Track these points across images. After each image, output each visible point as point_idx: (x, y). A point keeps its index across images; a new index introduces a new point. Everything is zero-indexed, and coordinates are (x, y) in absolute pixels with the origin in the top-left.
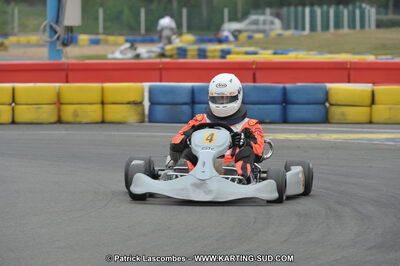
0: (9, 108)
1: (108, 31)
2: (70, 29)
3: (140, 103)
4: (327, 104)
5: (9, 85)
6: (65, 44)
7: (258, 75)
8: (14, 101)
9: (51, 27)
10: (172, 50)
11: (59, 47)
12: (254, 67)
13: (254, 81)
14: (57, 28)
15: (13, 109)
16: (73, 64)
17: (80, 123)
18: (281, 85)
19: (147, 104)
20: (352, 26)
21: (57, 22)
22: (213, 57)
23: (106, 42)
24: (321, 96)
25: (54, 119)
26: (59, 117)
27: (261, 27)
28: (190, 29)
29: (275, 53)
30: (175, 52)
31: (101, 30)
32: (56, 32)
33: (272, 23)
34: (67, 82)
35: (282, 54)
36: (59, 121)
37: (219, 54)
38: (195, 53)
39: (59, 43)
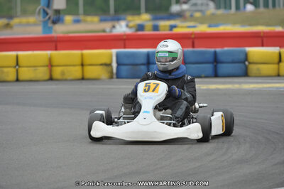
0: (14, 70)
1: (86, 13)
2: (58, 12)
3: (109, 65)
4: (247, 63)
5: (14, 53)
6: (54, 22)
7: (196, 42)
8: (17, 64)
9: (44, 10)
11: (50, 24)
12: (193, 36)
13: (193, 47)
14: (49, 11)
15: (17, 71)
16: (60, 37)
17: (66, 80)
18: (213, 50)
19: (114, 65)
20: (266, 5)
21: (48, 7)
23: (85, 21)
24: (242, 57)
25: (47, 77)
26: (51, 75)
27: (199, 8)
28: (147, 10)
29: (210, 26)
31: (81, 12)
32: (47, 14)
33: (207, 5)
34: (56, 49)
35: (214, 27)
36: (51, 79)
37: (168, 28)
38: (151, 28)
39: (50, 21)
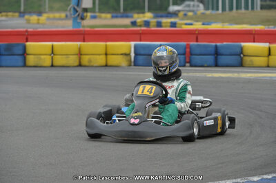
0: (50, 57)
1: (101, 11)
2: (86, 10)
3: (128, 55)
4: (242, 55)
5: (50, 44)
6: (82, 19)
8: (52, 52)
9: (74, 9)
10: (140, 22)
11: (79, 20)
12: (197, 32)
13: (197, 41)
14: (78, 9)
15: (52, 58)
16: (88, 31)
17: (92, 66)
18: (214, 44)
19: (133, 55)
20: (247, 8)
21: (78, 5)
22: (166, 27)
23: (100, 17)
24: (238, 50)
25: (77, 64)
26: (80, 62)
27: (191, 8)
28: (150, 10)
29: (203, 24)
30: (142, 23)
31: (97, 10)
32: (77, 11)
33: (198, 6)
34: (84, 41)
35: (208, 24)
36: (80, 65)
37: (169, 25)
38: (155, 24)
39: (79, 18)
